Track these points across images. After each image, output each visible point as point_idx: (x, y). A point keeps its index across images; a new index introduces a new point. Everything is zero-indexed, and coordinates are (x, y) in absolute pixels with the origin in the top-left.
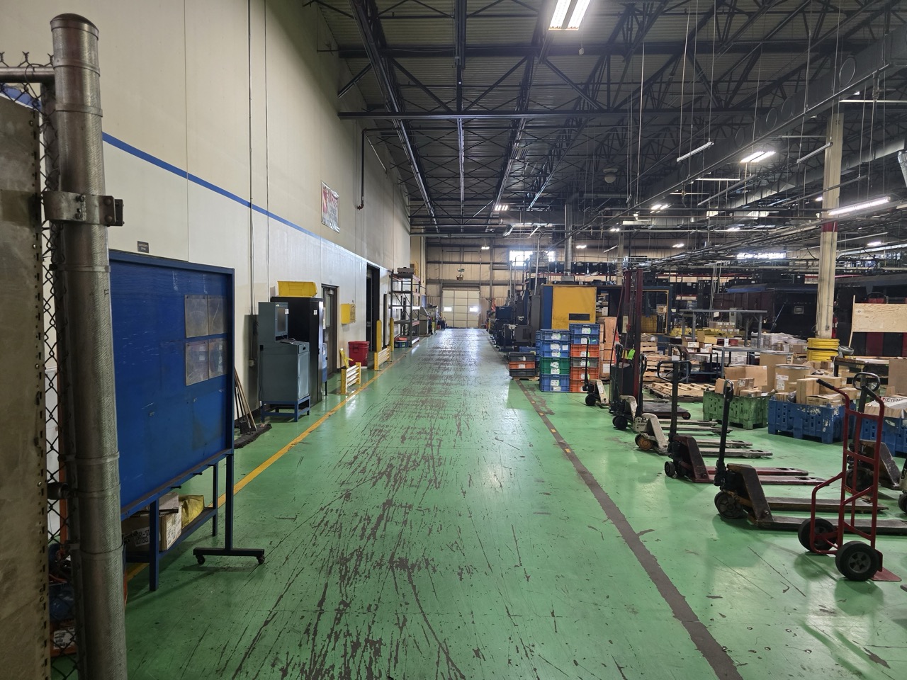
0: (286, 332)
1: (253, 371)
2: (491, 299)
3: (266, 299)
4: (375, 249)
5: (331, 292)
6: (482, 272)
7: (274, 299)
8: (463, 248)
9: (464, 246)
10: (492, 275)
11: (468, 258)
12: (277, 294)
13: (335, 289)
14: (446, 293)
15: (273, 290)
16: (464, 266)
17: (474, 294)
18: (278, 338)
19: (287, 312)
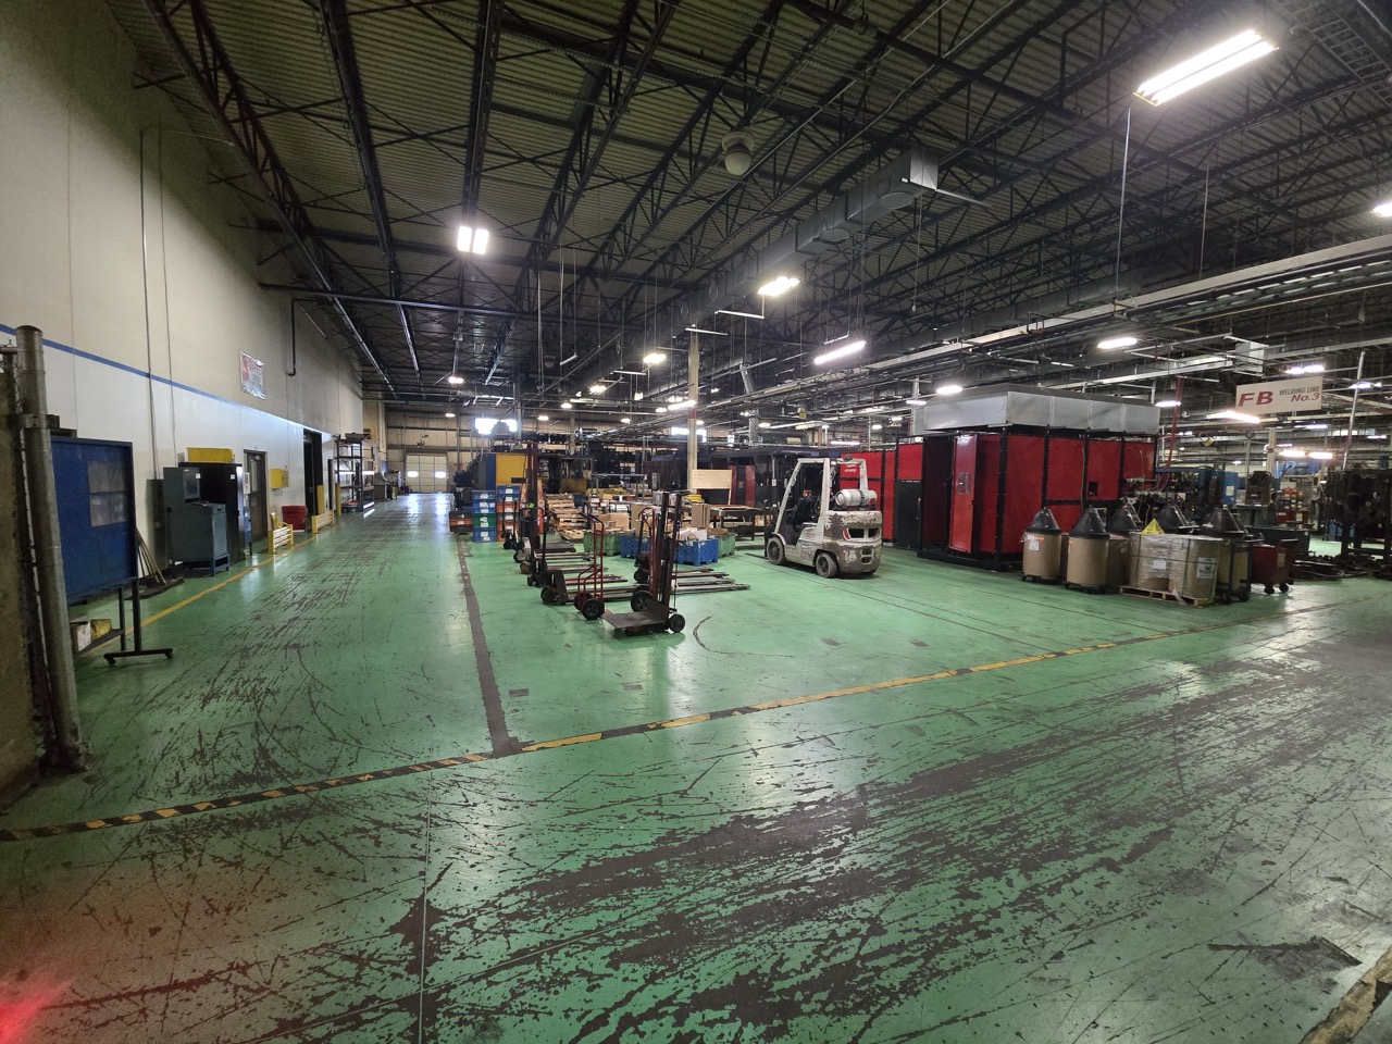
0: (198, 495)
1: (160, 534)
2: (459, 465)
3: (173, 464)
4: (312, 414)
5: (258, 458)
6: (450, 439)
7: (183, 465)
8: (427, 414)
9: (428, 412)
10: (459, 442)
11: (432, 424)
12: (186, 460)
13: (262, 455)
14: (410, 458)
15: (181, 456)
16: (427, 432)
17: (442, 459)
18: (187, 501)
19: (198, 476)
